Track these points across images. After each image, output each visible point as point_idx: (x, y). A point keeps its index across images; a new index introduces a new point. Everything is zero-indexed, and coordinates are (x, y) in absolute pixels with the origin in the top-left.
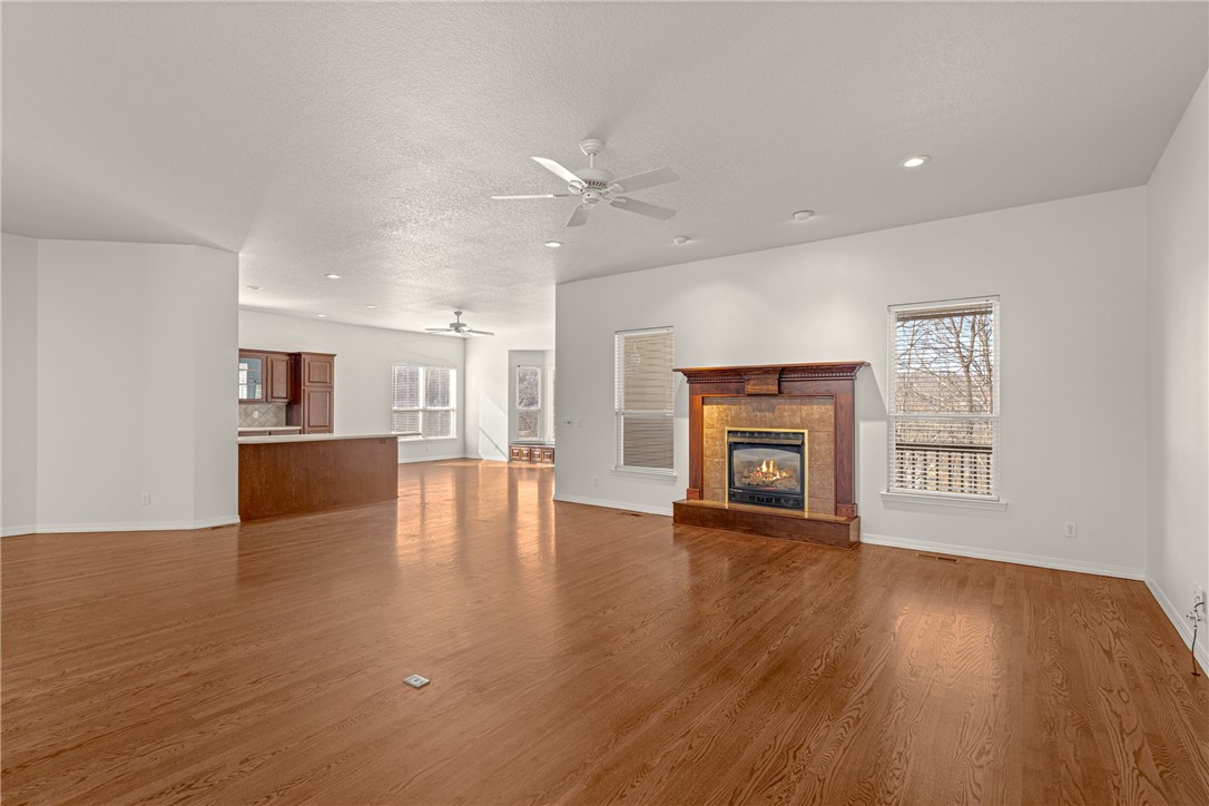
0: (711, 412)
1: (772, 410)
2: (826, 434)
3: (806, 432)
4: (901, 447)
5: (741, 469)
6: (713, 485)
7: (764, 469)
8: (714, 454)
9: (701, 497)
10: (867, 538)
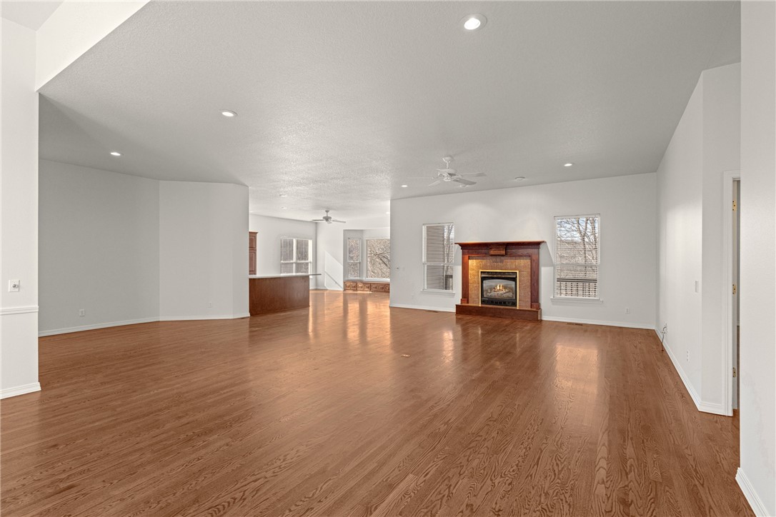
0: (472, 263)
1: (502, 262)
2: (527, 272)
3: (518, 272)
4: (559, 280)
5: (487, 288)
6: (473, 297)
7: (498, 288)
8: (474, 282)
9: (468, 303)
10: (545, 318)
